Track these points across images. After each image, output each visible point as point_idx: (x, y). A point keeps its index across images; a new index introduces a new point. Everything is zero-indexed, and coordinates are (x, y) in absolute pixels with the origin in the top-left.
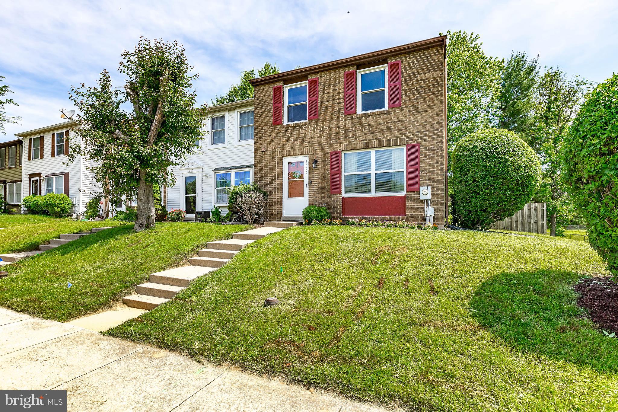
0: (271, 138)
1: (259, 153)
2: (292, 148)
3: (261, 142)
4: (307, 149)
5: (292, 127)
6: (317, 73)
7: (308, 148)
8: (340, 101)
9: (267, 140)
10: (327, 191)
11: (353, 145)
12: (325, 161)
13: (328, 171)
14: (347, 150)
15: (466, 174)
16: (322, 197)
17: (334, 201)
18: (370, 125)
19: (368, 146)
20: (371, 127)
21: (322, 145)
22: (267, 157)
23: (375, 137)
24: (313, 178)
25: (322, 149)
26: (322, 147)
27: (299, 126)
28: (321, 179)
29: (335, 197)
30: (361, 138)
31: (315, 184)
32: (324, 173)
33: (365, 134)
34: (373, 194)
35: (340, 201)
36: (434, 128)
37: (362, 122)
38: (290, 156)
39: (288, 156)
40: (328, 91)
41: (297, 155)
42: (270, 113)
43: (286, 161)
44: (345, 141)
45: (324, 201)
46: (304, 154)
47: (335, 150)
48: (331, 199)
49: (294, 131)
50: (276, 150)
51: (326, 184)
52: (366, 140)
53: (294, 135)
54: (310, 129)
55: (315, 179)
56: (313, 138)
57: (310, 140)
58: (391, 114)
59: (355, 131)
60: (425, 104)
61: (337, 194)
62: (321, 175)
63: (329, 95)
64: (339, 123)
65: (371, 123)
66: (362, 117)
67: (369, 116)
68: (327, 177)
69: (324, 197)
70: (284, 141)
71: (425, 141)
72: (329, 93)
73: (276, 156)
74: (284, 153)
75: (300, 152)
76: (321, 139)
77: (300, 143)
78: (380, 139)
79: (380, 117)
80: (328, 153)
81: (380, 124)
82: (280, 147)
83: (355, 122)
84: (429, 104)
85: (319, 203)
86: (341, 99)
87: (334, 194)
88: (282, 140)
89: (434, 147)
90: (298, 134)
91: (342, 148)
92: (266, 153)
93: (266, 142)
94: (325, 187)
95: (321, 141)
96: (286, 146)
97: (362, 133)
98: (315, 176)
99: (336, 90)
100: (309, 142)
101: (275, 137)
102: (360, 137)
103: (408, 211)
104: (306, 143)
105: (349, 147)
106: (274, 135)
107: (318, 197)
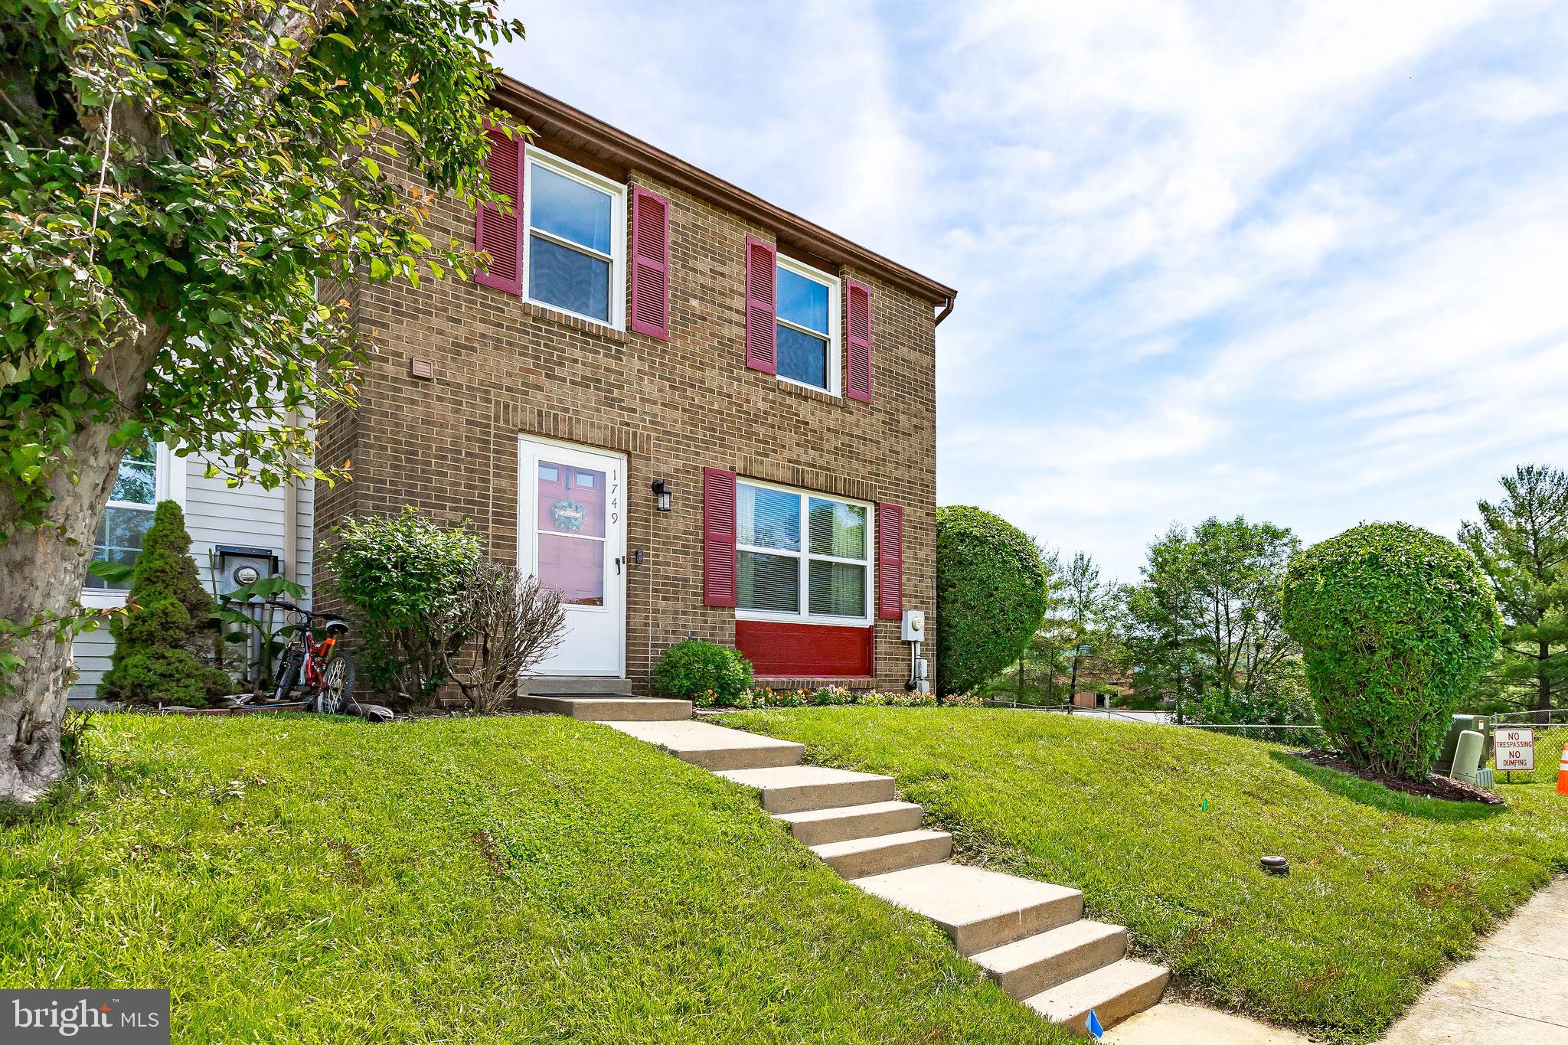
0: (462, 331)
1: (395, 380)
2: (566, 410)
3: (405, 329)
4: (627, 433)
5: (567, 327)
6: (667, 183)
7: (632, 430)
8: (735, 317)
9: (440, 332)
10: (694, 594)
11: (767, 466)
12: (689, 493)
13: (696, 527)
14: (751, 477)
15: (991, 595)
16: (676, 613)
17: (714, 628)
18: (807, 424)
19: (803, 481)
20: (811, 430)
21: (677, 435)
22: (437, 408)
23: (820, 462)
24: (648, 541)
25: (678, 450)
26: (678, 443)
27: (598, 337)
28: (675, 551)
29: (714, 616)
30: (786, 454)
31: (655, 563)
32: (685, 532)
33: (798, 444)
34: (804, 616)
35: (730, 630)
36: (923, 479)
37: (791, 407)
38: (555, 437)
39: (548, 435)
40: (700, 266)
41: (583, 443)
42: (458, 219)
43: (531, 452)
44: (750, 450)
45: (684, 626)
46: (612, 449)
47: (719, 465)
48: (706, 621)
49: (574, 346)
50: (487, 392)
51: (689, 570)
52: (798, 463)
53: (576, 361)
54: (636, 364)
55: (655, 549)
56: (648, 401)
57: (636, 404)
58: (851, 413)
59: (773, 427)
60: (909, 420)
61: (723, 608)
62: (675, 538)
63: (701, 279)
64: (731, 384)
65: (809, 418)
66: (790, 394)
67: (806, 398)
68: (694, 547)
69: (684, 613)
70: (528, 371)
71: (909, 505)
72: (702, 273)
73: (488, 418)
74: (530, 418)
75: (597, 435)
76: (678, 414)
77: (599, 402)
78: (829, 470)
79: (830, 412)
80: (696, 468)
81: (829, 429)
82: (509, 389)
83: (774, 402)
84: (915, 421)
85: (667, 632)
86: (737, 311)
87: (713, 608)
88: (518, 361)
89: (922, 523)
90: (592, 366)
91: (739, 466)
92: (436, 389)
93: (436, 339)
94: (687, 580)
95: (676, 421)
96: (539, 396)
97: (790, 438)
98: (655, 535)
99: (723, 275)
100: (634, 411)
101: (483, 336)
102: (784, 447)
103: (881, 667)
104: (621, 408)
105: (756, 470)
106: (480, 327)
107: (664, 612)
